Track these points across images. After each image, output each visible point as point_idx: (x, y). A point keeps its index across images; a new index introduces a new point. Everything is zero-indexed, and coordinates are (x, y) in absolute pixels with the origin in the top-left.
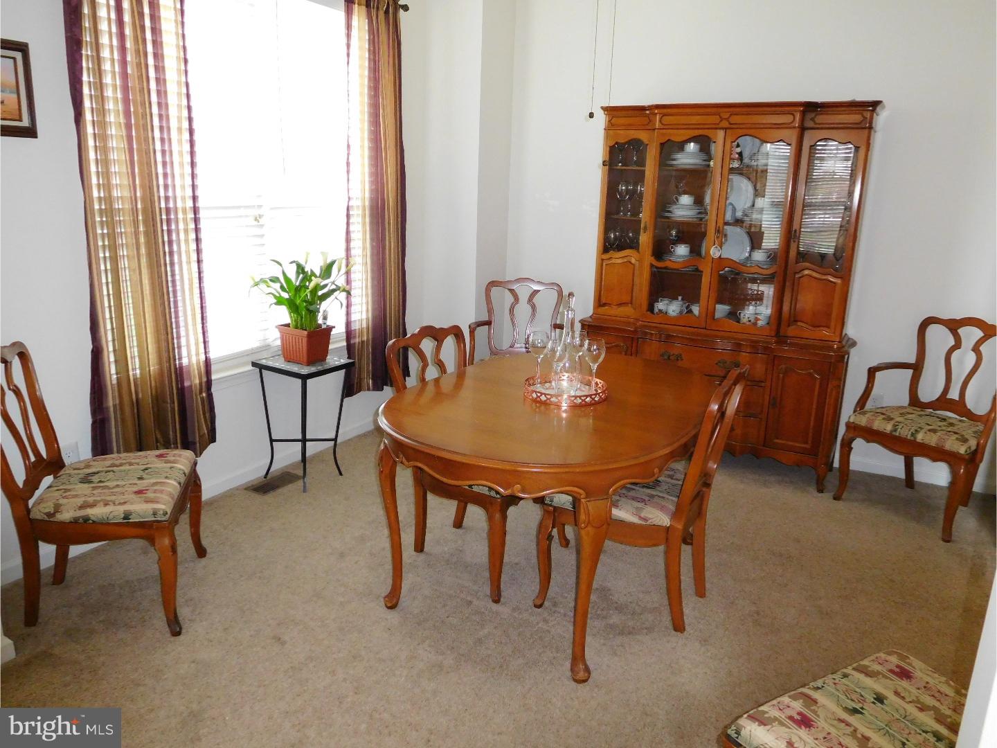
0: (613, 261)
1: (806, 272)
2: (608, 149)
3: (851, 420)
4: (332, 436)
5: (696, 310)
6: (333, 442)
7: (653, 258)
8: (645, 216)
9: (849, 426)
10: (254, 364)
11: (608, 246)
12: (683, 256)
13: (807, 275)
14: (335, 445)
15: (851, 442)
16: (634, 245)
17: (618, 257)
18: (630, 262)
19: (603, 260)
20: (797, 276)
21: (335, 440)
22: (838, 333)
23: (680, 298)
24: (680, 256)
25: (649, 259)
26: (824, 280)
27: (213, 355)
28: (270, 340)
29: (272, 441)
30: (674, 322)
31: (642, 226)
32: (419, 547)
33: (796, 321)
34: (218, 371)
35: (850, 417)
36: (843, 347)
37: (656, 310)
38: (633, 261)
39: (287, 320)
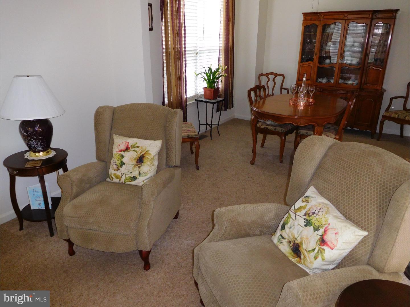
0: (304, 65)
1: (371, 67)
2: (304, 27)
3: (384, 115)
4: (217, 123)
5: (332, 81)
6: (217, 125)
7: (318, 64)
8: (316, 50)
9: (384, 117)
10: (196, 100)
11: (302, 60)
12: (328, 63)
13: (371, 68)
14: (218, 125)
15: (384, 122)
16: (311, 60)
17: (306, 64)
18: (310, 66)
19: (300, 65)
20: (368, 68)
21: (218, 124)
22: (381, 87)
23: (326, 77)
24: (327, 63)
25: (317, 64)
26: (377, 69)
27: (188, 96)
28: (198, 93)
29: (200, 124)
30: (325, 85)
31: (315, 53)
32: (262, 146)
33: (367, 83)
34: (189, 102)
35: (383, 114)
36: (382, 91)
37: (318, 81)
38: (311, 65)
39: (206, 86)
